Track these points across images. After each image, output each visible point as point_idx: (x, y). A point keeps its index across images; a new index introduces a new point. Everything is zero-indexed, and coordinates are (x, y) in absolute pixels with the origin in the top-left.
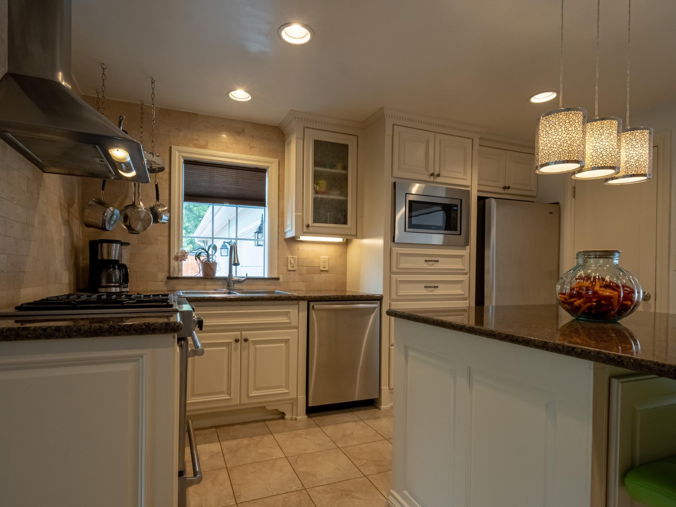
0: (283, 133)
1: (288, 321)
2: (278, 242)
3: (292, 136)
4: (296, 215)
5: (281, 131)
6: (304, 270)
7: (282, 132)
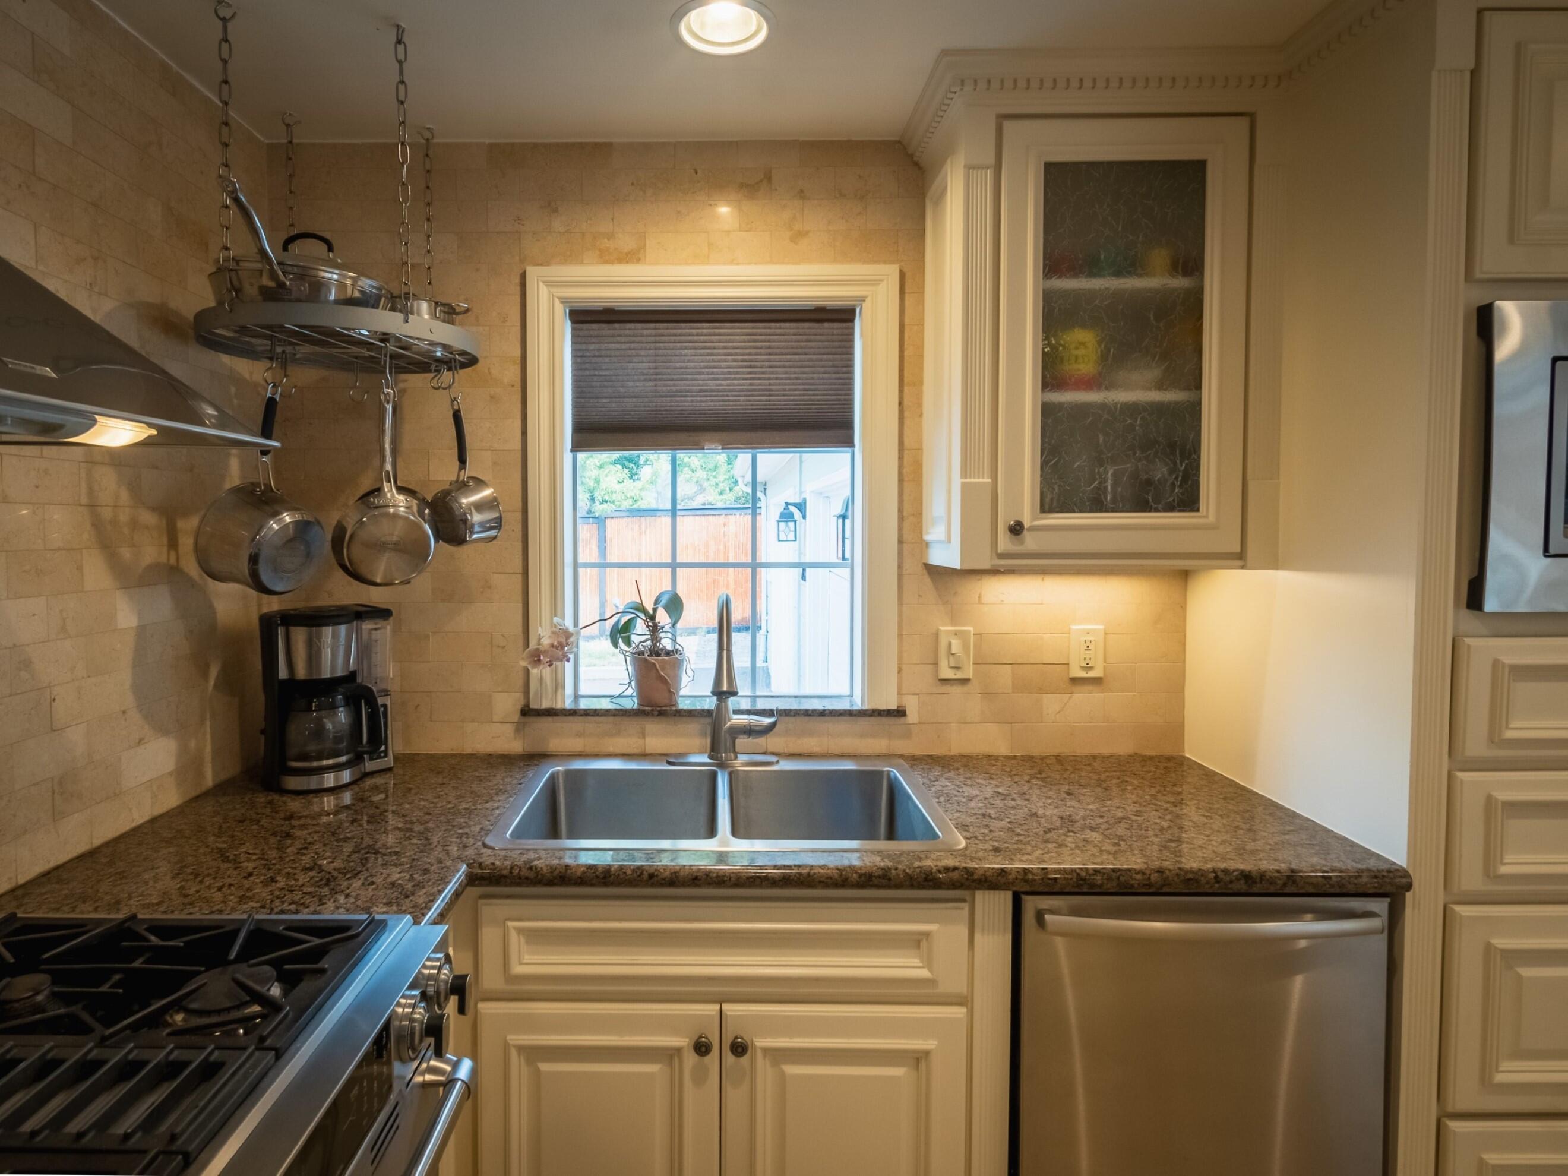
0: (917, 164)
1: (924, 973)
2: (900, 577)
3: (949, 161)
4: (964, 486)
5: (911, 156)
6: (1004, 677)
7: (915, 159)
